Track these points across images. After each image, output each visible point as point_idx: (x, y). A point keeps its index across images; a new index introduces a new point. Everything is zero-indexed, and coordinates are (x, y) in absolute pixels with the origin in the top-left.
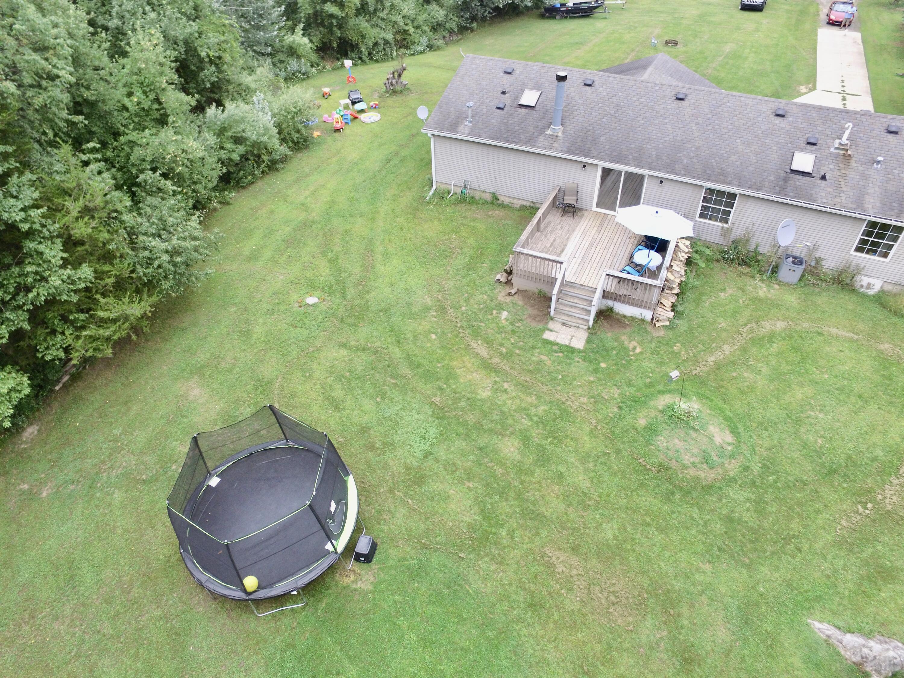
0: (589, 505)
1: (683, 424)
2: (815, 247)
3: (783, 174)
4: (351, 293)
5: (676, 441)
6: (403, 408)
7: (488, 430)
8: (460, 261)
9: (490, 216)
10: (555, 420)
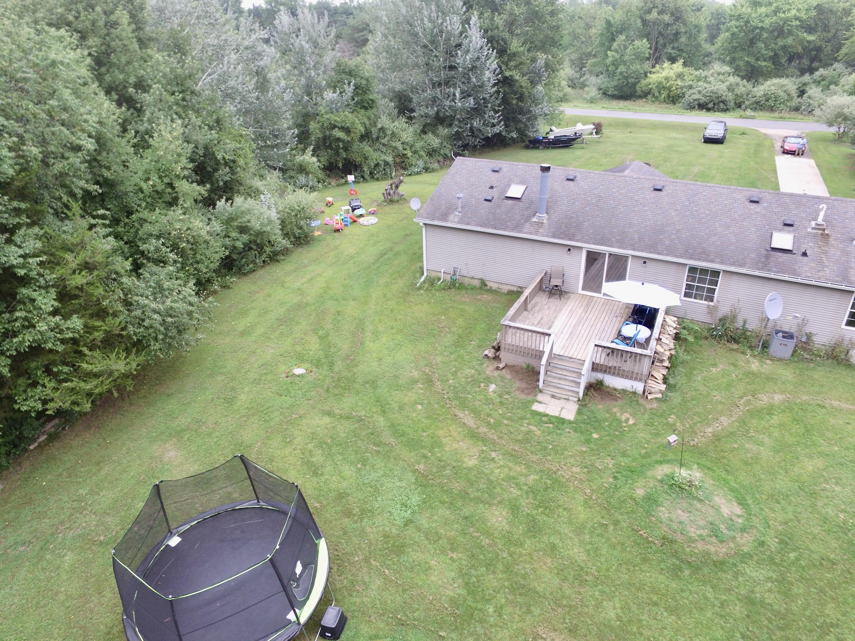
0: (586, 581)
1: (685, 494)
2: (804, 322)
3: (764, 252)
4: (339, 366)
5: (680, 512)
6: (385, 475)
7: (475, 498)
8: (448, 339)
9: (478, 300)
10: (546, 490)
